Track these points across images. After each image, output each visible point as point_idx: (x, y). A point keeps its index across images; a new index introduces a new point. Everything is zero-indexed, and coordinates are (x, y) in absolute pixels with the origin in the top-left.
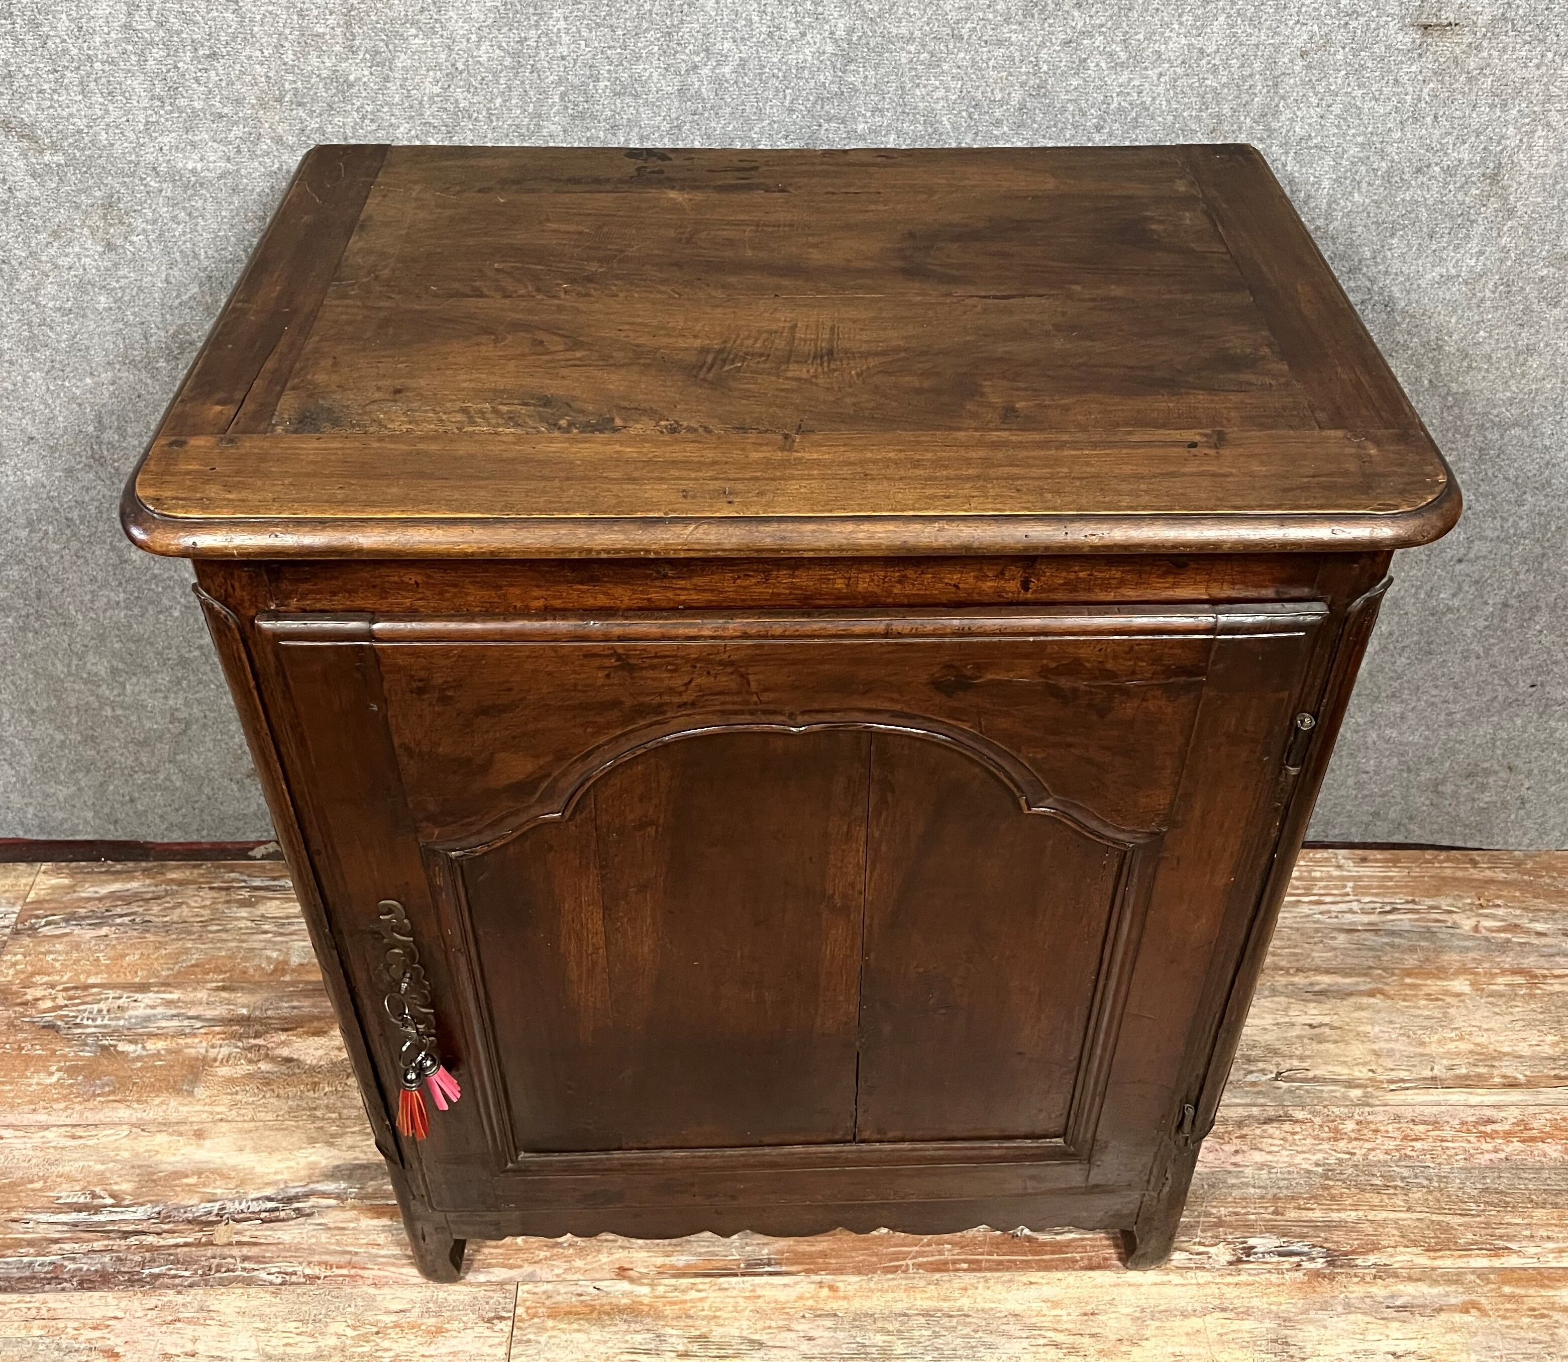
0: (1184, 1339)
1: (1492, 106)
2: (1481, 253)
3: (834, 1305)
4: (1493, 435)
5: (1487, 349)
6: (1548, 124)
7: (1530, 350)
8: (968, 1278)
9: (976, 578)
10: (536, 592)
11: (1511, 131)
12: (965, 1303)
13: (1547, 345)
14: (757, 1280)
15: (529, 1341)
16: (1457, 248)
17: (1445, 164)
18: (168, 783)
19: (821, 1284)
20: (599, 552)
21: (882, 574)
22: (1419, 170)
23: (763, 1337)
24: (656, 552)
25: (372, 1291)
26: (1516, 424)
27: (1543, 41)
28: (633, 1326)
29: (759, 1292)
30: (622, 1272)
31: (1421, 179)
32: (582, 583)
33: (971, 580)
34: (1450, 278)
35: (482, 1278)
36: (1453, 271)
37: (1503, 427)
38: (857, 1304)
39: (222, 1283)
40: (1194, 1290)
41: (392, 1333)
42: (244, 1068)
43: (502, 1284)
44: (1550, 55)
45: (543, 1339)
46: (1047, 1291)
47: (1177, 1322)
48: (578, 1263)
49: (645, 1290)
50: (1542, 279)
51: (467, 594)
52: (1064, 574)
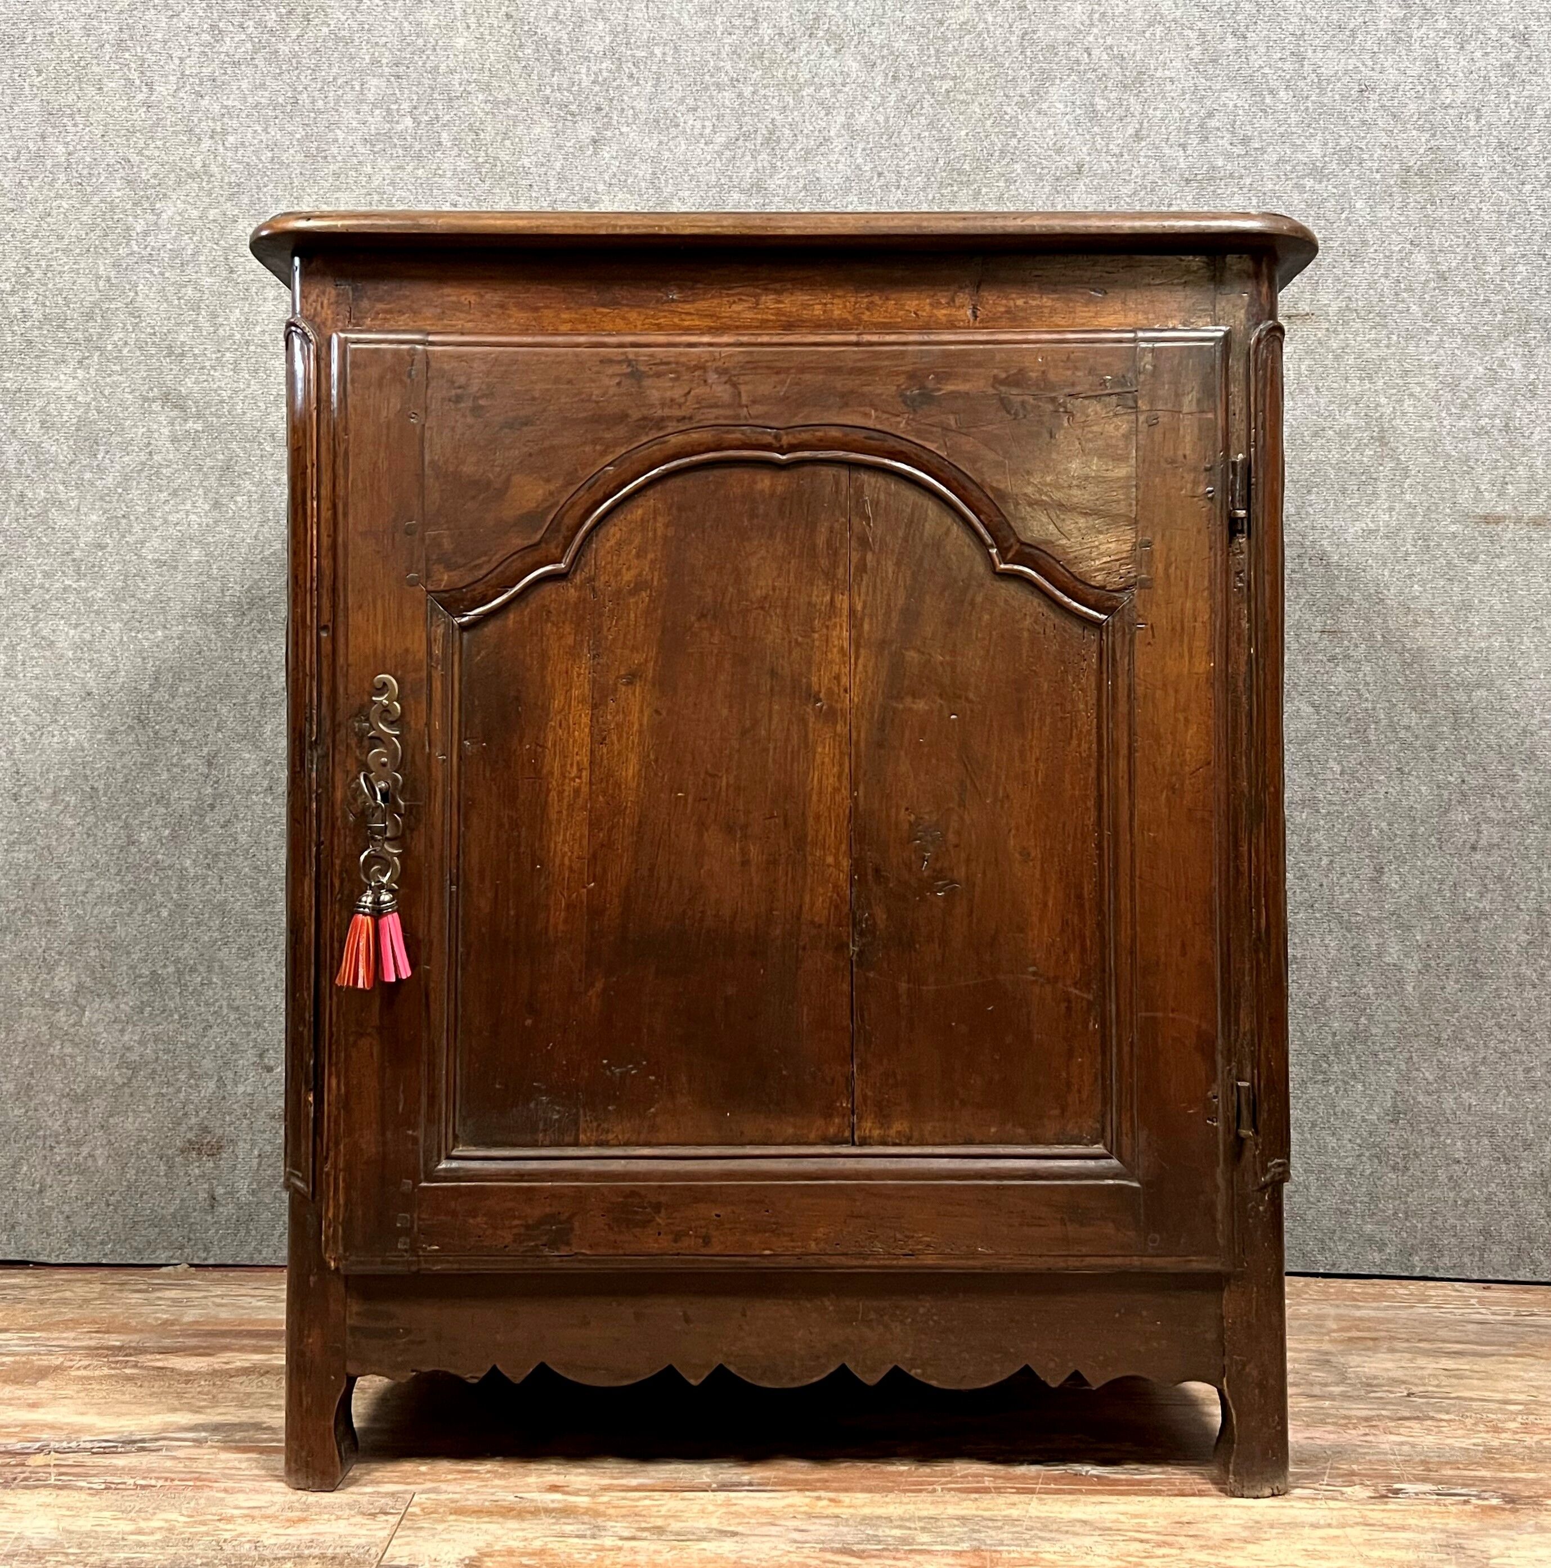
1: (1361, 379)
2: (1391, 509)
3: (837, 1511)
4: (1461, 696)
5: (1425, 603)
6: (1411, 395)
7: (1466, 606)
8: (1016, 1498)
9: (931, 304)
11: (1383, 400)
12: (1014, 1513)
13: (1481, 601)
14: (732, 1494)
15: (421, 1528)
16: (1369, 503)
17: (1337, 428)
19: (819, 1498)
22: (1316, 434)
23: (740, 1529)
25: (222, 1495)
26: (1479, 686)
27: (1385, 326)
28: (563, 1520)
29: (734, 1501)
30: (554, 1488)
31: (1320, 441)
33: (928, 308)
34: (1371, 532)
35: (368, 1489)
36: (1372, 526)
37: (1469, 688)
38: (867, 1511)
39: (26, 1487)
40: (1327, 1512)
41: (240, 1521)
43: (393, 1494)
44: (1394, 337)
47: (1307, 1531)
48: (497, 1482)
49: (586, 1499)
50: (1454, 535)
52: (1004, 302)
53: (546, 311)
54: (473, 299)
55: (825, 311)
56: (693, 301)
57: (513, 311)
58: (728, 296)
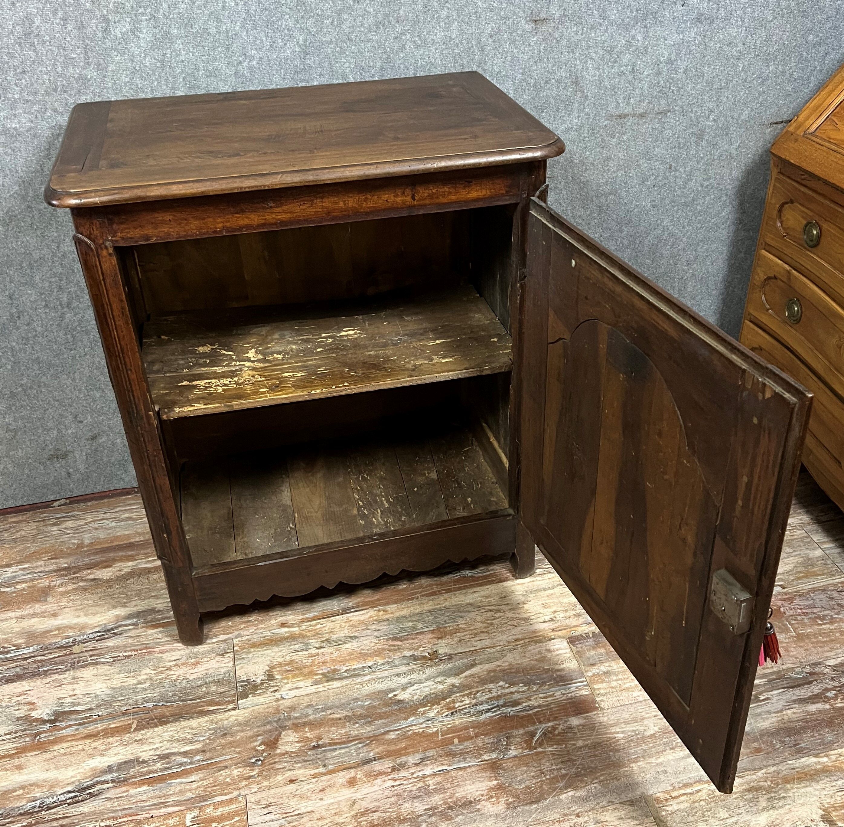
0: (546, 598)
1: (568, 52)
2: (579, 116)
3: (387, 616)
4: (603, 200)
5: (591, 160)
6: (591, 58)
7: (608, 159)
8: (446, 596)
9: (394, 196)
10: (219, 220)
11: (578, 62)
12: (447, 604)
13: (615, 156)
14: (349, 615)
15: (243, 658)
16: (569, 115)
17: (556, 78)
18: (6, 470)
19: (379, 611)
20: (245, 188)
21: (357, 198)
22: (546, 82)
23: (356, 634)
24: (268, 186)
25: (160, 655)
26: (611, 194)
27: (581, 23)
28: (293, 643)
29: (350, 619)
30: (283, 625)
31: (549, 86)
32: (237, 213)
33: (392, 198)
34: (569, 129)
35: (214, 640)
36: (570, 126)
37: (606, 195)
38: (397, 614)
39: (82, 667)
40: (548, 581)
41: (175, 668)
42: (71, 587)
43: (224, 641)
44: (585, 29)
45: (250, 656)
46: (482, 593)
47: (542, 593)
48: (261, 626)
49: (297, 629)
50: (606, 126)
51: (190, 223)
52: (427, 191)
53: (209, 219)
54: (171, 217)
55: (345, 204)
56: (281, 207)
57: (192, 221)
58: (297, 202)
